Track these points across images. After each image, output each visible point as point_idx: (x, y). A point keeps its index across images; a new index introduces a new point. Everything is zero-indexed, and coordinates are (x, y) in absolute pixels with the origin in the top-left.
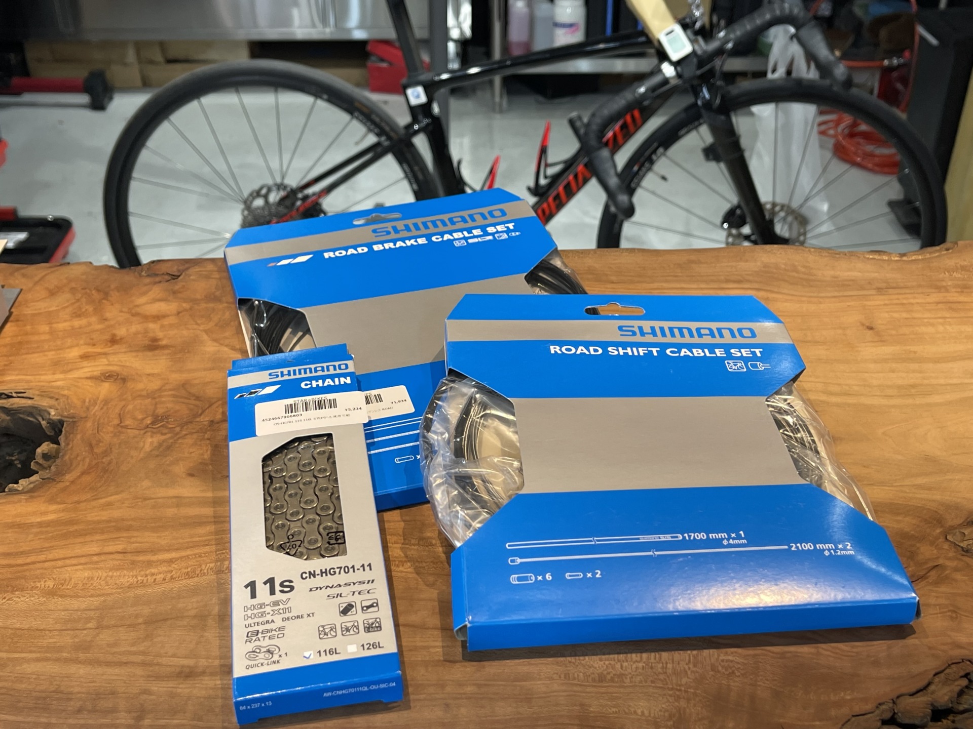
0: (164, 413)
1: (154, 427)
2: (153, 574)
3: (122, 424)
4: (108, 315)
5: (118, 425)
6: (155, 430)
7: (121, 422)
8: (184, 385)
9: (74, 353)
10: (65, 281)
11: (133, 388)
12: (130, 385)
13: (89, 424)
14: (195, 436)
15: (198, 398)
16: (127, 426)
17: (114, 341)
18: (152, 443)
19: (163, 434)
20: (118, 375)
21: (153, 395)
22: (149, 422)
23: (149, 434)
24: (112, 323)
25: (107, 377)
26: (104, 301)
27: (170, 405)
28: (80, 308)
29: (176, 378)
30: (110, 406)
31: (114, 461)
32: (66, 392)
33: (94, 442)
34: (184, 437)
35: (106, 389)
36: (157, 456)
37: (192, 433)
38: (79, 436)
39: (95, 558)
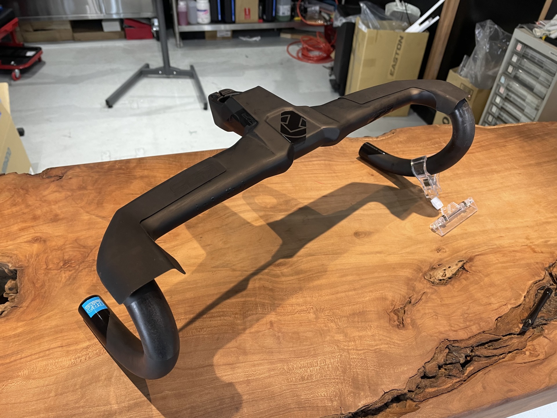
0: (69, 258)
1: (65, 267)
2: (79, 357)
3: (48, 268)
4: (30, 203)
5: (46, 268)
6: (66, 269)
7: (47, 267)
8: (76, 240)
9: (15, 228)
10: (4, 185)
11: (50, 245)
12: (48, 243)
13: (30, 270)
14: (87, 270)
15: (84, 247)
16: (50, 268)
17: (35, 218)
18: (65, 277)
19: (70, 271)
20: (41, 238)
21: (61, 248)
22: (62, 265)
23: (63, 272)
24: (33, 207)
25: (36, 240)
26: (26, 195)
27: (71, 253)
28: (15, 201)
29: (72, 236)
30: (40, 258)
31: (48, 290)
32: (15, 252)
33: (35, 281)
34: (81, 271)
35: (36, 247)
36: (70, 284)
37: (85, 268)
38: (26, 278)
39: (47, 352)
